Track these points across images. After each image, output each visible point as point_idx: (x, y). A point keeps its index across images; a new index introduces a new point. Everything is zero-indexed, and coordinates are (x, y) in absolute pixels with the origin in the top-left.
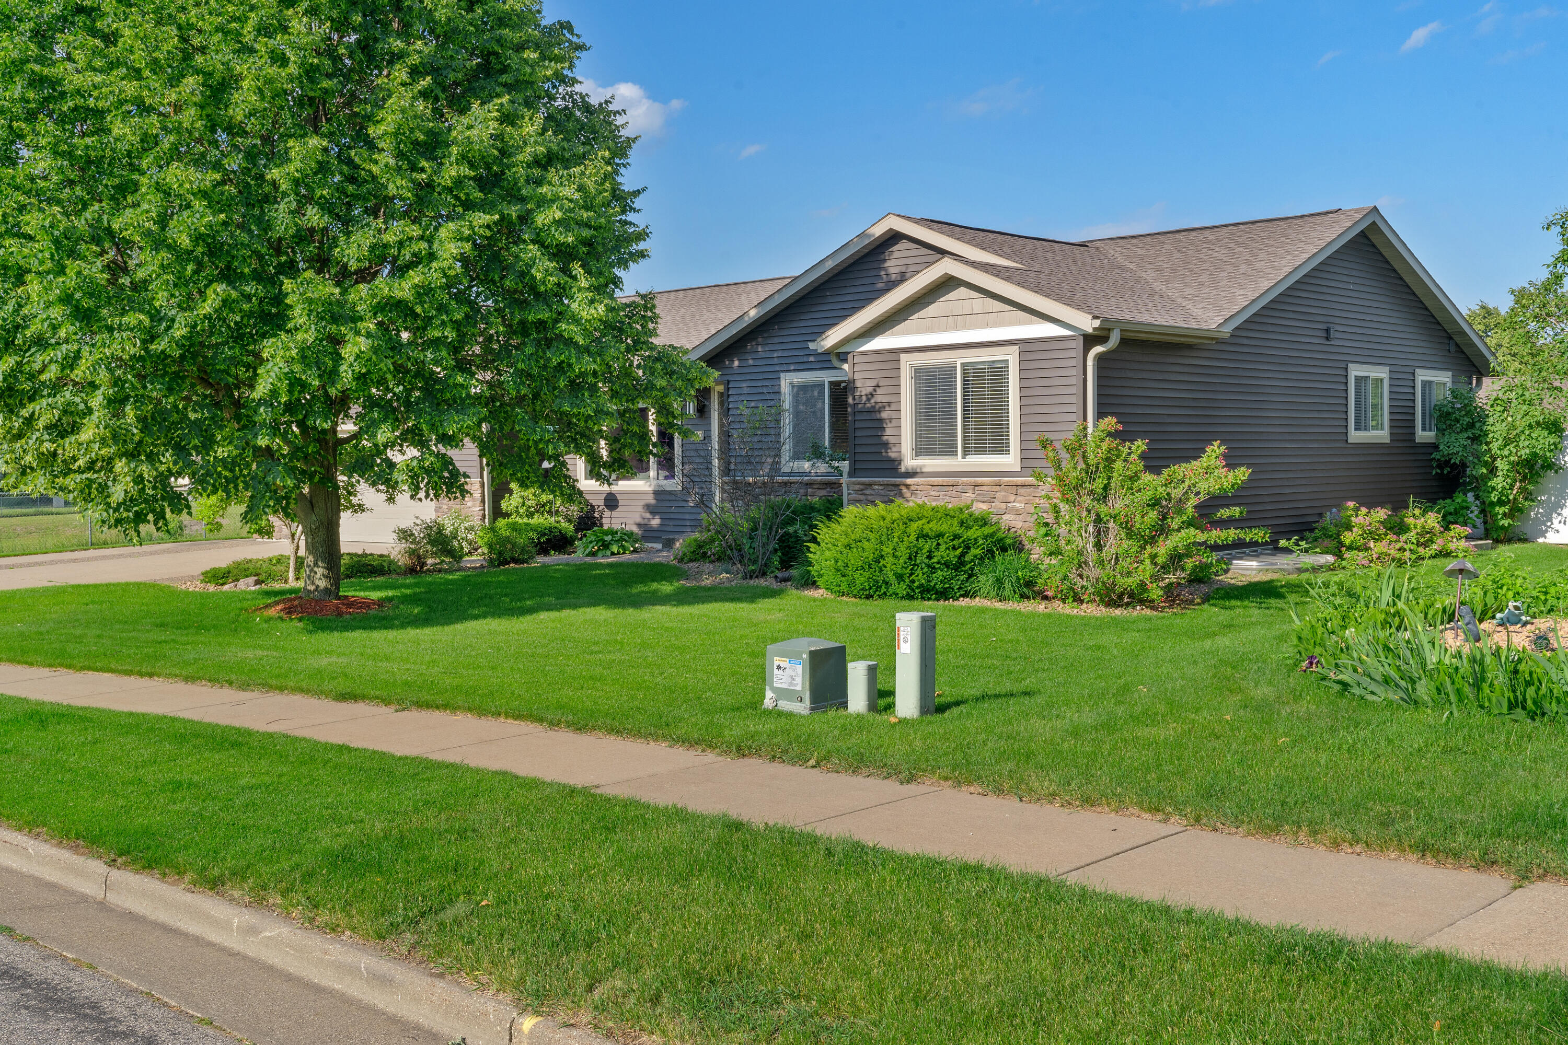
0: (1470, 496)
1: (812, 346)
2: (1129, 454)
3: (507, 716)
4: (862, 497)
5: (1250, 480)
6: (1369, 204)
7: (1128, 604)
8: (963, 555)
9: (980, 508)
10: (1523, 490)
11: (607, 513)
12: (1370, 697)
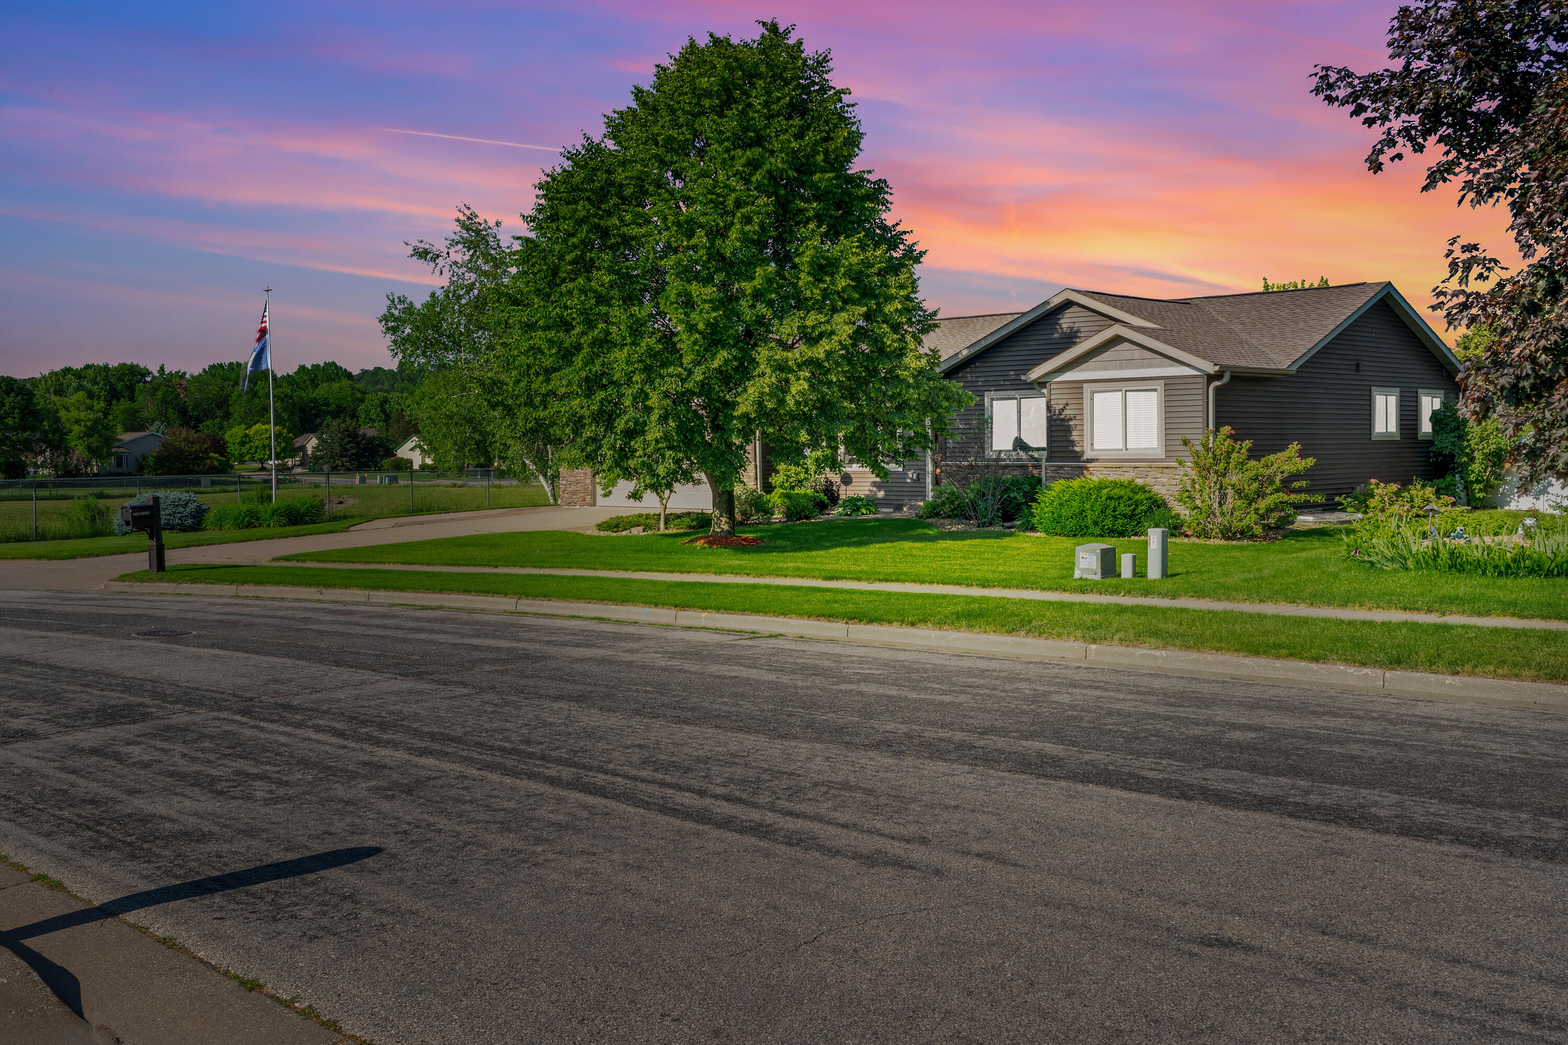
0: (1457, 477)
1: (1023, 377)
2: (1240, 449)
3: (938, 583)
4: (1056, 475)
5: (1315, 464)
6: (1385, 279)
7: (1239, 539)
8: (1134, 509)
9: (1140, 482)
10: (1493, 473)
11: (843, 487)
12: (1384, 568)
